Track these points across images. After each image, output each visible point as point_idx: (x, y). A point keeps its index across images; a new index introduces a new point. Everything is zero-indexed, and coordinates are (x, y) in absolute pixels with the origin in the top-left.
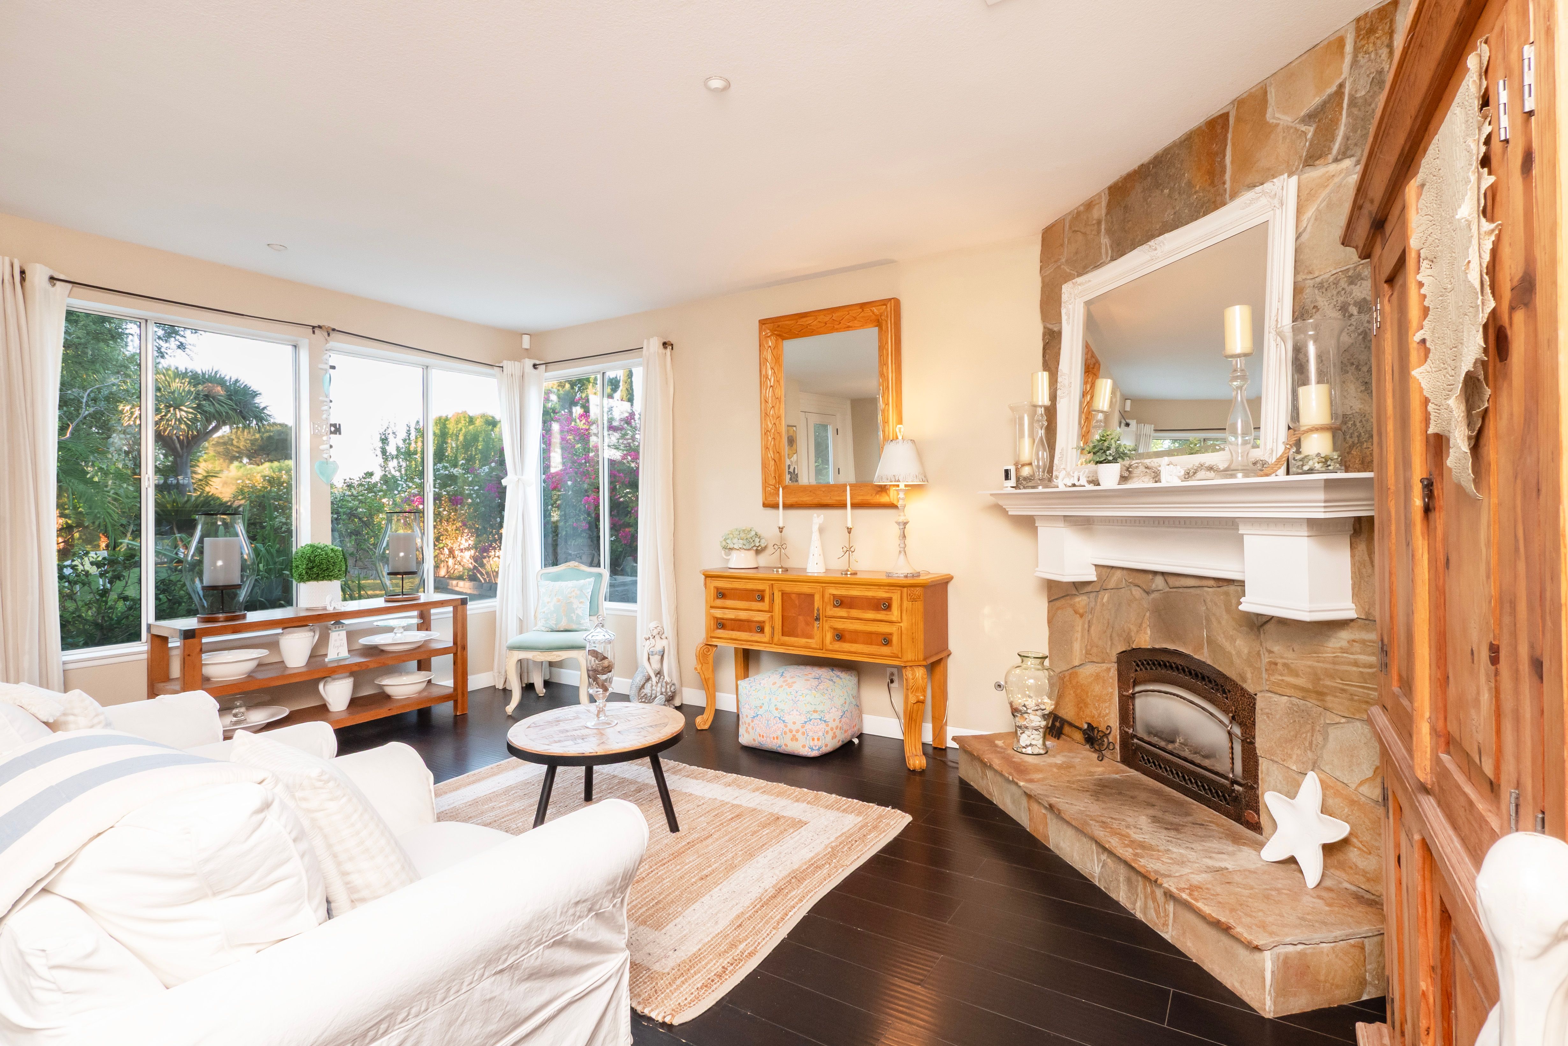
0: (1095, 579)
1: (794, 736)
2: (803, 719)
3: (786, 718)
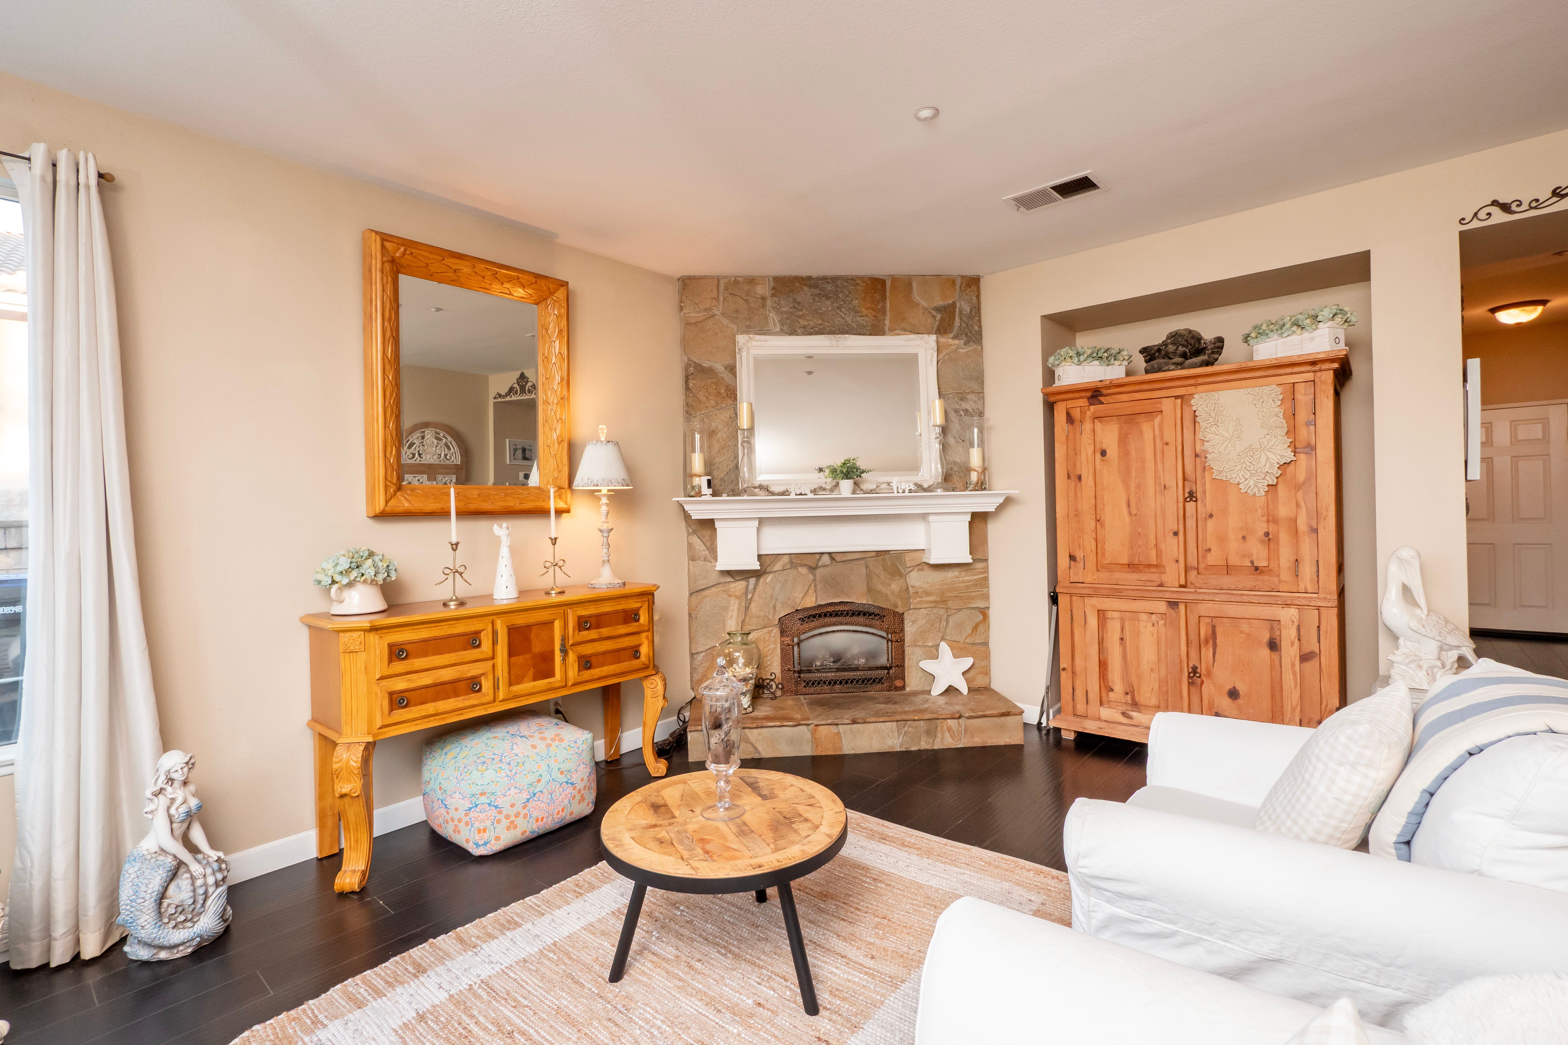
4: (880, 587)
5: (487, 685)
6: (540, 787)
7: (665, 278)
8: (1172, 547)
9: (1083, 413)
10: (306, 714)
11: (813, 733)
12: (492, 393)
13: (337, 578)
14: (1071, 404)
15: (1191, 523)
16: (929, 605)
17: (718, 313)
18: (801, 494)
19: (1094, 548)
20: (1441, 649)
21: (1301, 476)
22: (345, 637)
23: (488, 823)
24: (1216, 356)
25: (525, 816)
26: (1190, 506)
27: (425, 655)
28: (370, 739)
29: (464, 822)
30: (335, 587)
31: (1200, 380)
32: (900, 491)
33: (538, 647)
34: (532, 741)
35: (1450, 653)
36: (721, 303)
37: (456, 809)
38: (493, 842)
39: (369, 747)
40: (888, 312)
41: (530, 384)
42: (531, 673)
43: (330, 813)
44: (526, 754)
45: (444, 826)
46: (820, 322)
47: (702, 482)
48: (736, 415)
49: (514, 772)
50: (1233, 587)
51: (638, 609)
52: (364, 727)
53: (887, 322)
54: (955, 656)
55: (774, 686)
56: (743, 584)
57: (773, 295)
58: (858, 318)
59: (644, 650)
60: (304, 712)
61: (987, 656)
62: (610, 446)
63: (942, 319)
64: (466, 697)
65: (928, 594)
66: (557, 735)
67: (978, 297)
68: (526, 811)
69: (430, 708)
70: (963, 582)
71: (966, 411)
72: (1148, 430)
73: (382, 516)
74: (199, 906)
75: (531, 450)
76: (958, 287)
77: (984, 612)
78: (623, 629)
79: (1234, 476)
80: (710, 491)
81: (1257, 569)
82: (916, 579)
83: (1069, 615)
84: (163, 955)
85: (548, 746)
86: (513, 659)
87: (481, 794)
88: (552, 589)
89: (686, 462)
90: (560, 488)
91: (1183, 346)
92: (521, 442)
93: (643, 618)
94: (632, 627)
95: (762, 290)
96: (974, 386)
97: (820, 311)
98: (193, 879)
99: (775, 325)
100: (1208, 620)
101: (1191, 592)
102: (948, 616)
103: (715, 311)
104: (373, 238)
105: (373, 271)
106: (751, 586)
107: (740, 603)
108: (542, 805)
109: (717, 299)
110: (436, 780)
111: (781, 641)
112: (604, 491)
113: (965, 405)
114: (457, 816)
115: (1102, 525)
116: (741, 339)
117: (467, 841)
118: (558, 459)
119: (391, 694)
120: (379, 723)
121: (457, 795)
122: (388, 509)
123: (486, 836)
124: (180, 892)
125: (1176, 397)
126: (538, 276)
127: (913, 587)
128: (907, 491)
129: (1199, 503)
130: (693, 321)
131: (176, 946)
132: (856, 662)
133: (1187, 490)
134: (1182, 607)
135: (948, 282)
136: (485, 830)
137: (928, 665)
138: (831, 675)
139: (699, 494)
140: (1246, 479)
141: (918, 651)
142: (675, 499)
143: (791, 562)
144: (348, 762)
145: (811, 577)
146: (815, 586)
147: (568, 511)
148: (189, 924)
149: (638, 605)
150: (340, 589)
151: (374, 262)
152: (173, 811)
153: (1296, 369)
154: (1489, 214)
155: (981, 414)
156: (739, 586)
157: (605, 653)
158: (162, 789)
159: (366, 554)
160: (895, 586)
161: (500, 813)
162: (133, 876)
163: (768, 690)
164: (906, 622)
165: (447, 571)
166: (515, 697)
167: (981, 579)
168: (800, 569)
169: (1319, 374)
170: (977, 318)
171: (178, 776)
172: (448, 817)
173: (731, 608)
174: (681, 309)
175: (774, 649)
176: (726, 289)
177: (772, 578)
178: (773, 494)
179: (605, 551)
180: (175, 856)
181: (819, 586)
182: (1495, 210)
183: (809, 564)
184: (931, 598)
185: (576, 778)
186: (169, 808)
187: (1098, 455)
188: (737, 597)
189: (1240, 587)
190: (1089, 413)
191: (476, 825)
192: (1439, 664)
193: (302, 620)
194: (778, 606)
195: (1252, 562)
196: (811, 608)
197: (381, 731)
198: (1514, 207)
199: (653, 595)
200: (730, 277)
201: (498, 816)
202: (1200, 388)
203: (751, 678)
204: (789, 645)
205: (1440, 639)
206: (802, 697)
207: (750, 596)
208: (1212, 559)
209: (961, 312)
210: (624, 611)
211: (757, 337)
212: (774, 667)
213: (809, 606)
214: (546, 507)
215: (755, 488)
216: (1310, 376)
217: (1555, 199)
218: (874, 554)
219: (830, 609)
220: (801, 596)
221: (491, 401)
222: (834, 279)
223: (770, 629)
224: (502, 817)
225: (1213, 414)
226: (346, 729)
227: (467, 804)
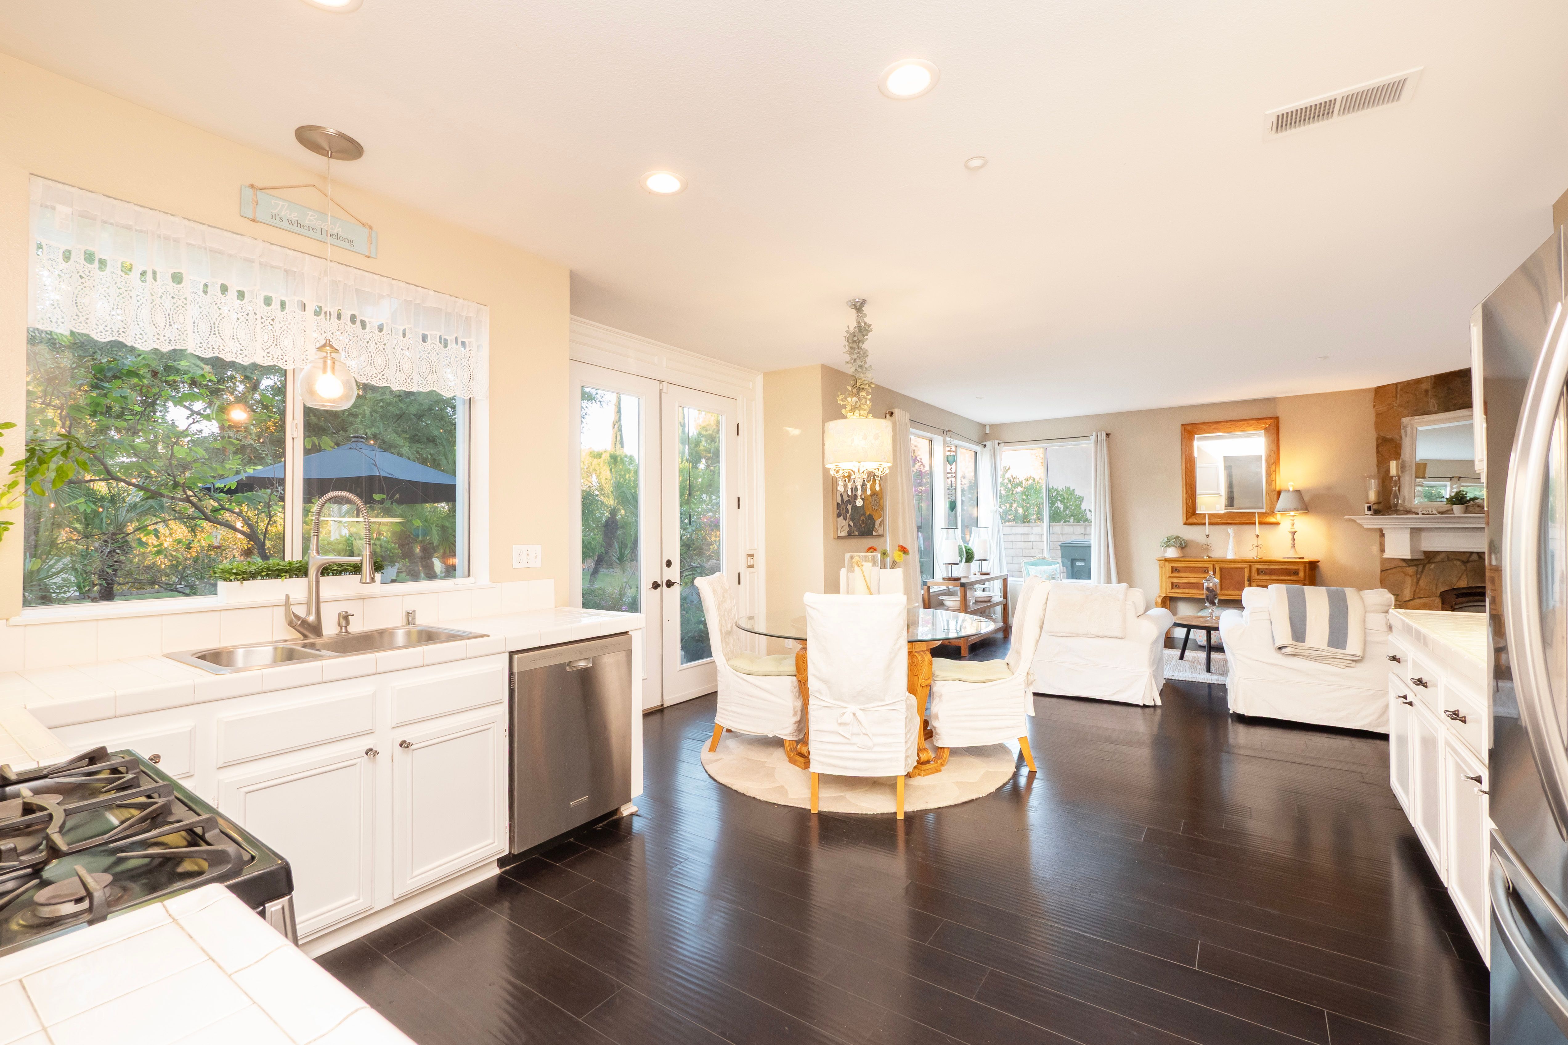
0: (1423, 559)
7: (1365, 391)
17: (1397, 405)
27: (1185, 572)
33: (1236, 578)
36: (1399, 399)
39: (1165, 598)
42: (1232, 587)
52: (1164, 591)
56: (1414, 568)
57: (1434, 388)
62: (1293, 492)
69: (1187, 591)
80: (1371, 512)
86: (1223, 580)
88: (1257, 556)
95: (1426, 386)
99: (1434, 407)
103: (1394, 404)
106: (1420, 570)
107: (1412, 581)
109: (1396, 397)
112: (1292, 513)
116: (1405, 420)
118: (1273, 499)
119: (1173, 582)
120: (1168, 591)
122: (1188, 522)
130: (1380, 412)
143: (1448, 557)
145: (1463, 567)
146: (1467, 573)
147: (1279, 523)
149: (1296, 567)
156: (1407, 570)
168: (1455, 562)
173: (1406, 583)
174: (1373, 406)
176: (1401, 390)
177: (1434, 567)
178: (1415, 513)
179: (1292, 542)
181: (1470, 574)
183: (1462, 559)
188: (1411, 576)
194: (1440, 584)
196: (1462, 589)
197: (1169, 594)
199: (1318, 564)
200: (1405, 381)
207: (1419, 575)
211: (1420, 417)
213: (1462, 586)
215: (1407, 510)
219: (1478, 590)
220: (1456, 579)
223: (1435, 598)
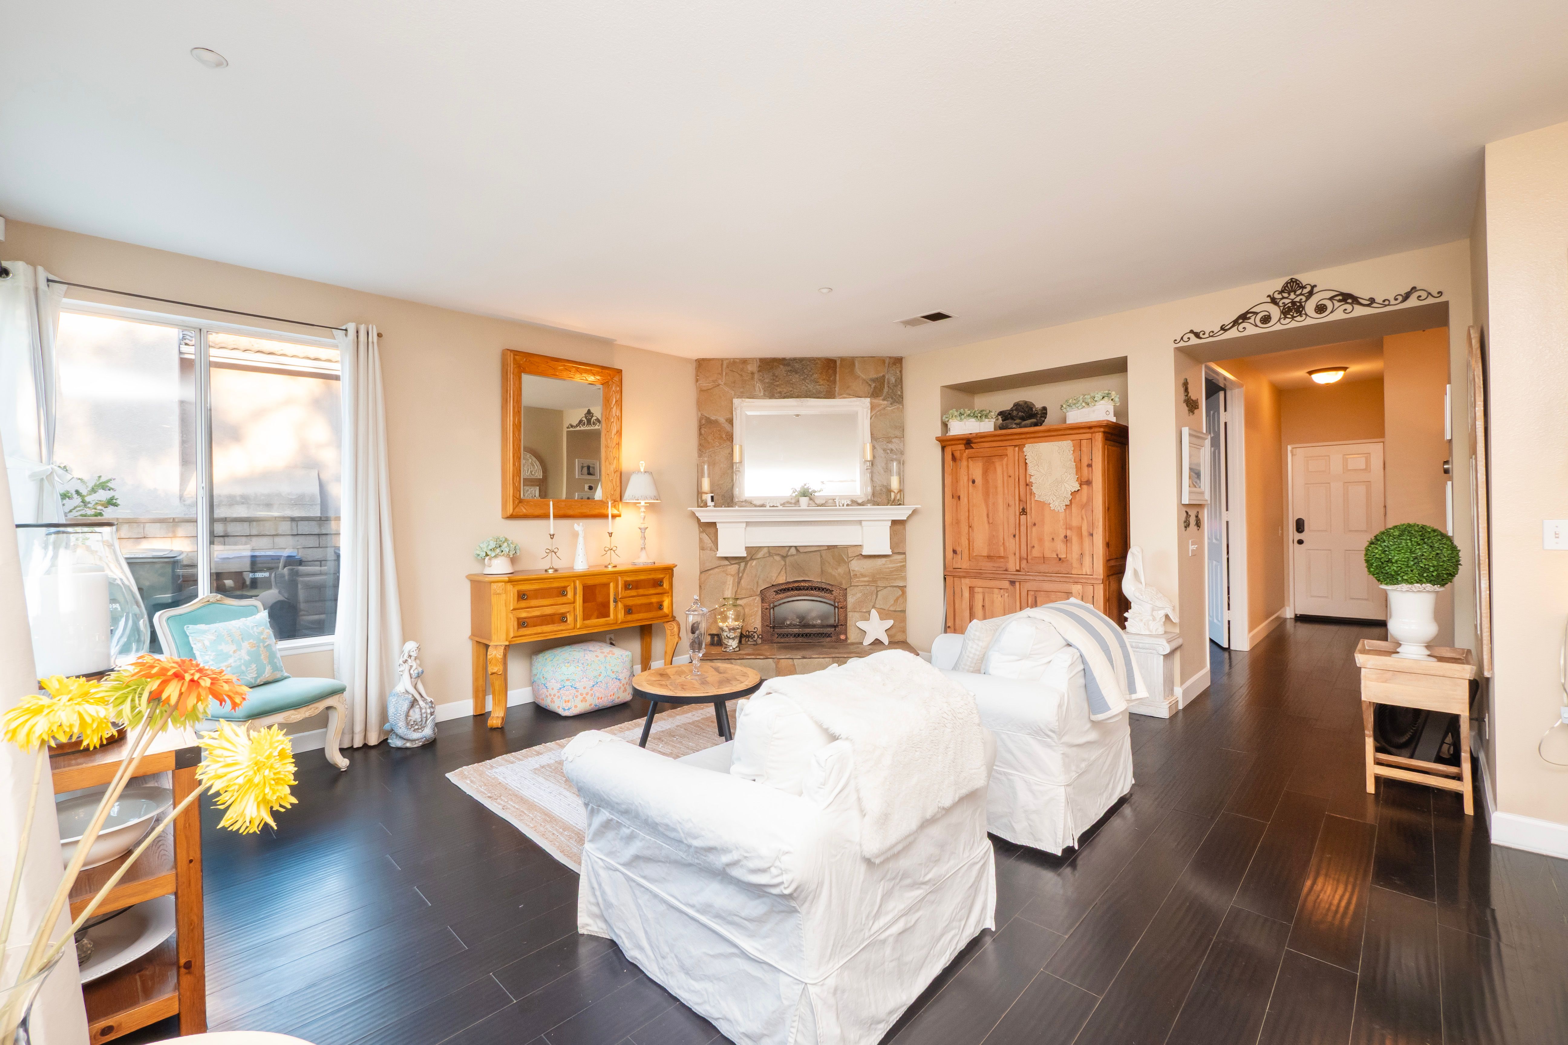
0: (746, 555)
1: (584, 698)
2: (591, 683)
3: (577, 685)
4: (830, 570)
5: (570, 619)
6: (600, 679)
7: (687, 360)
8: (1012, 544)
9: (961, 454)
10: (468, 632)
11: (777, 664)
12: (566, 424)
13: (489, 553)
14: (954, 448)
15: (1023, 529)
16: (864, 584)
17: (722, 383)
18: (773, 506)
19: (967, 545)
20: (1153, 610)
21: (1084, 500)
22: (494, 586)
23: (571, 697)
24: (1043, 419)
25: (592, 695)
26: (1023, 517)
27: (537, 598)
28: (507, 643)
29: (557, 696)
30: (487, 558)
31: (1028, 436)
32: (841, 505)
33: (600, 599)
34: (596, 653)
35: (1159, 612)
36: (724, 377)
37: (553, 689)
38: (573, 708)
39: (507, 647)
40: (838, 382)
41: (594, 418)
42: (596, 614)
43: (481, 690)
44: (593, 660)
45: (545, 699)
46: (791, 389)
47: (708, 497)
48: (731, 454)
49: (585, 668)
50: (1047, 571)
51: (663, 579)
52: (503, 636)
53: (837, 389)
54: (881, 619)
55: (756, 636)
56: (737, 566)
57: (759, 371)
58: (817, 387)
59: (666, 604)
60: (466, 629)
61: (904, 620)
62: (646, 475)
63: (875, 387)
64: (559, 624)
65: (863, 576)
66: (610, 651)
67: (901, 372)
68: (592, 692)
69: (539, 629)
70: (888, 568)
71: (892, 450)
72: (999, 467)
73: (512, 517)
74: (424, 723)
75: (594, 468)
76: (886, 365)
77: (903, 588)
78: (652, 591)
79: (1047, 499)
80: (713, 504)
81: (1060, 559)
82: (856, 566)
83: (952, 589)
84: (408, 745)
85: (606, 656)
86: (586, 604)
87: (567, 680)
88: (609, 564)
89: (699, 485)
90: (615, 501)
91: (1022, 412)
92: (587, 462)
93: (666, 585)
94: (659, 590)
95: (752, 368)
96: (898, 433)
97: (791, 382)
98: (421, 708)
99: (760, 391)
100: (1032, 593)
101: (1023, 575)
102: (877, 591)
103: (720, 382)
104: (509, 355)
105: (509, 374)
106: (742, 568)
107: (734, 580)
108: (601, 690)
109: (721, 374)
110: (540, 673)
111: (762, 606)
112: (643, 503)
113: (890, 446)
114: (552, 692)
115: (973, 530)
116: (736, 401)
117: (559, 707)
118: (614, 484)
119: (518, 619)
120: (512, 635)
121: (553, 681)
122: (514, 514)
123: (569, 705)
124: (415, 715)
125: (1015, 446)
126: (603, 368)
127: (853, 571)
128: (845, 505)
129: (1028, 516)
130: (704, 389)
131: (415, 740)
132: (815, 622)
133: (1021, 508)
134: (1017, 584)
135: (880, 361)
136: (568, 701)
137: (861, 624)
138: (796, 630)
139: (706, 505)
140: (1054, 501)
141: (857, 615)
142: (689, 509)
143: (769, 552)
144: (496, 655)
145: (783, 563)
146: (786, 569)
147: (619, 516)
148: (420, 731)
149: (662, 576)
150: (490, 559)
151: (509, 369)
152: (412, 672)
153: (1081, 431)
154: (1189, 338)
155: (902, 453)
156: (733, 569)
157: (641, 605)
158: (406, 660)
159: (504, 539)
160: (841, 570)
161: (577, 691)
162: (394, 703)
163: (752, 638)
164: (848, 595)
165: (548, 551)
166: (587, 627)
167: (901, 566)
168: (775, 557)
169: (1094, 435)
170: (900, 386)
171: (414, 654)
172: (548, 694)
173: (728, 583)
174: (697, 381)
175: (757, 611)
176: (728, 367)
177: (756, 563)
178: (756, 506)
179: (643, 541)
180: (413, 695)
181: (788, 569)
182: (1192, 336)
183: (782, 554)
184: (866, 579)
185: (621, 677)
186: (410, 670)
187: (971, 483)
188: (732, 576)
189: (1050, 571)
190: (965, 455)
191: (564, 698)
192: (1151, 618)
193: (467, 577)
194: (760, 582)
195: (1057, 555)
196: (782, 584)
197: (514, 639)
198: (1201, 335)
199: (673, 571)
200: (731, 359)
201: (577, 694)
202: (1029, 440)
203: (738, 628)
204: (767, 609)
205: (1151, 602)
206: (775, 645)
207: (740, 575)
208: (1036, 553)
209: (888, 383)
210: (654, 579)
211: (747, 400)
212: (756, 623)
213: (781, 582)
214: (606, 513)
215: (742, 502)
216: (1088, 436)
217: (1222, 332)
218: (826, 548)
219: (796, 585)
220: (776, 576)
221: (565, 430)
222: (801, 360)
223: (754, 597)
224: (578, 694)
225: (1036, 458)
226: (494, 637)
227: (559, 686)
